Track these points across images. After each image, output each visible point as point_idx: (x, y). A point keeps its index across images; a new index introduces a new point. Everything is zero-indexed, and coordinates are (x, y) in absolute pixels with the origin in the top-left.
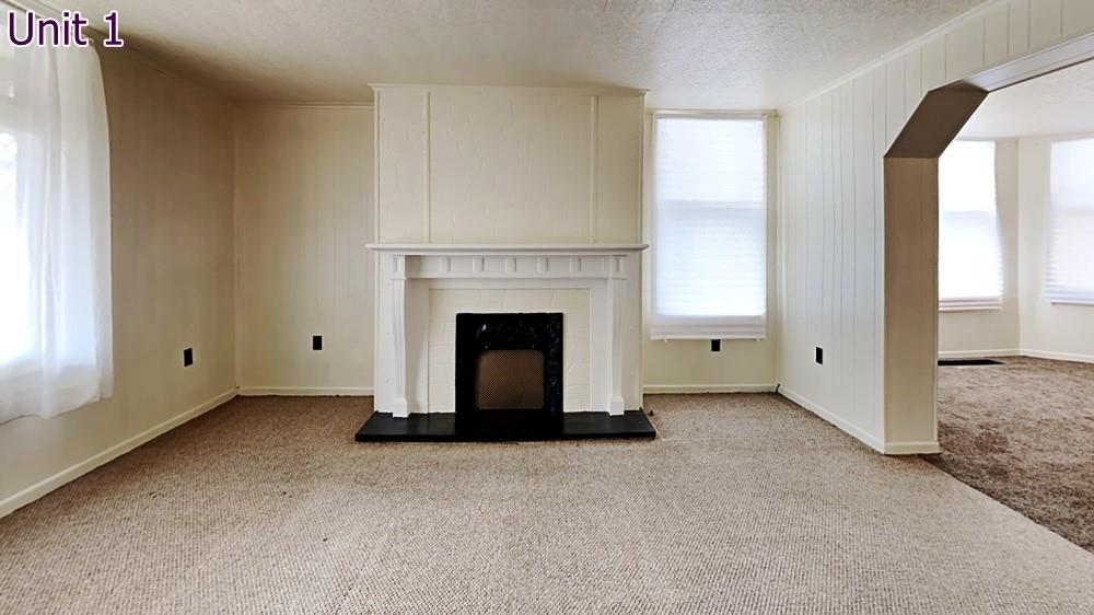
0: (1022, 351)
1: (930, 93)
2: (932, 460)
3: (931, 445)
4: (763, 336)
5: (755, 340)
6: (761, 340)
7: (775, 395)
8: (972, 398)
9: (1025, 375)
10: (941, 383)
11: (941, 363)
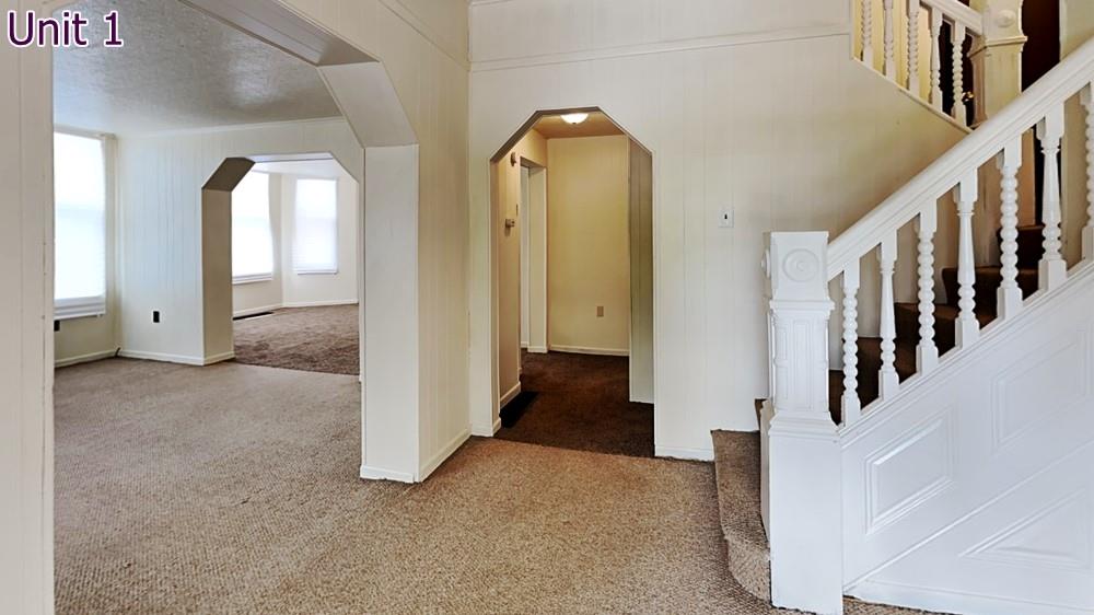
0: (285, 305)
1: (227, 160)
2: (232, 360)
3: (230, 354)
4: (104, 312)
5: (95, 316)
6: (101, 315)
7: (117, 357)
8: (254, 331)
9: (285, 316)
10: (235, 328)
11: (235, 319)
